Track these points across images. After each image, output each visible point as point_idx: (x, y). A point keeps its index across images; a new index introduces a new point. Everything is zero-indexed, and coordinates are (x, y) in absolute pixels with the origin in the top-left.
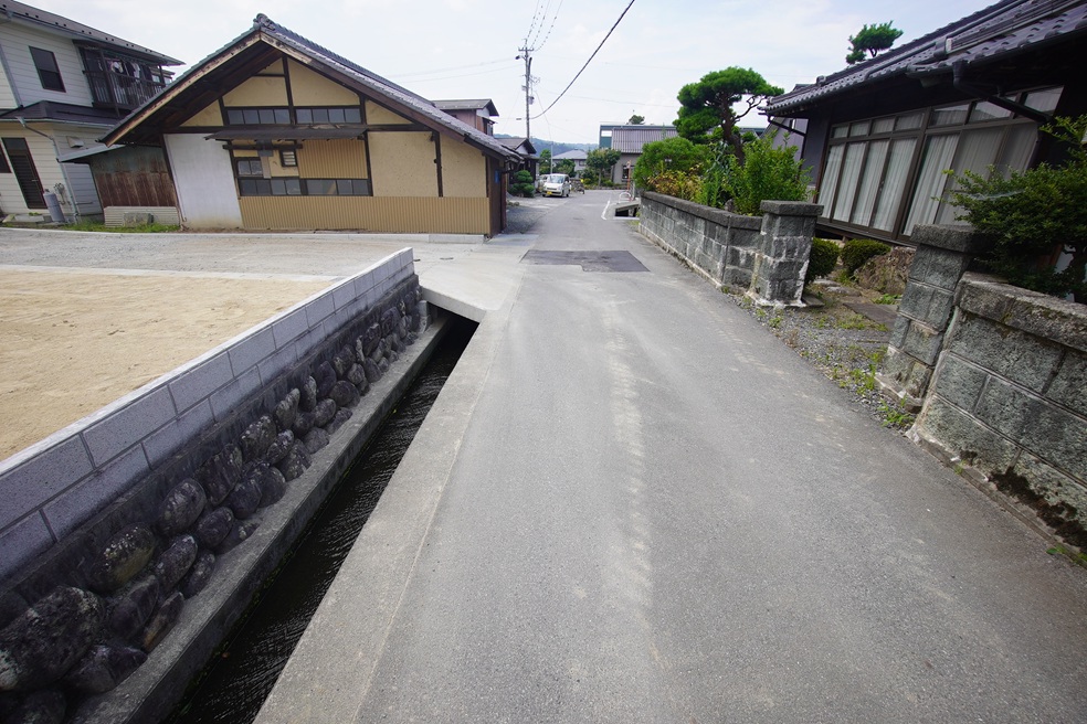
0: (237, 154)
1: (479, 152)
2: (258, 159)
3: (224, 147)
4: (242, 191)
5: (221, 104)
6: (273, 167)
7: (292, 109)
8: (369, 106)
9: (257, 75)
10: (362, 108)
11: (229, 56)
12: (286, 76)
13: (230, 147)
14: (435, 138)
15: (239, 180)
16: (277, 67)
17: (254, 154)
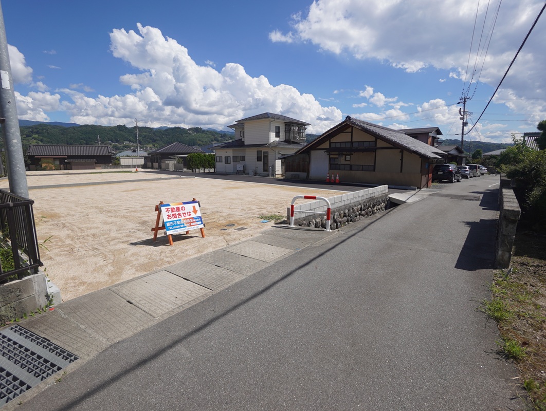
0: (331, 156)
1: (418, 156)
2: (338, 158)
3: (328, 154)
4: (330, 169)
5: (330, 141)
6: (342, 160)
7: (352, 142)
8: (379, 141)
9: (342, 132)
10: (376, 142)
11: (337, 128)
12: (352, 132)
13: (329, 155)
14: (402, 152)
15: (330, 164)
16: (350, 130)
17: (337, 156)
